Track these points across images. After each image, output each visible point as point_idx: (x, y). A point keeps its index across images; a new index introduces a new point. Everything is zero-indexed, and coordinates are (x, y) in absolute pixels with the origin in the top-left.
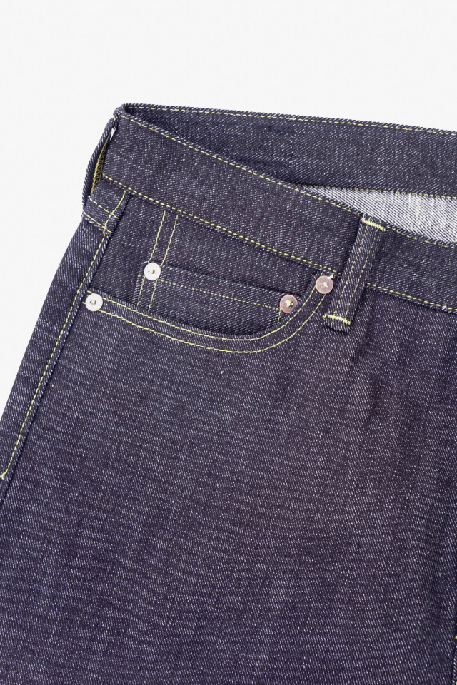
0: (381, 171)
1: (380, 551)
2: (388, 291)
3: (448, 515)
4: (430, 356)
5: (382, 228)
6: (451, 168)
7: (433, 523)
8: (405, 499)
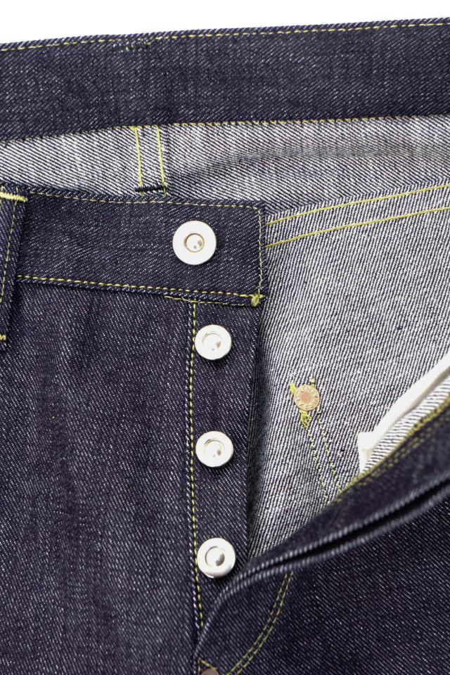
0: (14, 114)
1: (88, 628)
2: (48, 281)
3: (157, 559)
4: (116, 353)
5: (21, 199)
6: (108, 92)
7: (138, 573)
8: (97, 553)
